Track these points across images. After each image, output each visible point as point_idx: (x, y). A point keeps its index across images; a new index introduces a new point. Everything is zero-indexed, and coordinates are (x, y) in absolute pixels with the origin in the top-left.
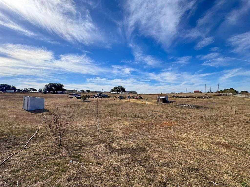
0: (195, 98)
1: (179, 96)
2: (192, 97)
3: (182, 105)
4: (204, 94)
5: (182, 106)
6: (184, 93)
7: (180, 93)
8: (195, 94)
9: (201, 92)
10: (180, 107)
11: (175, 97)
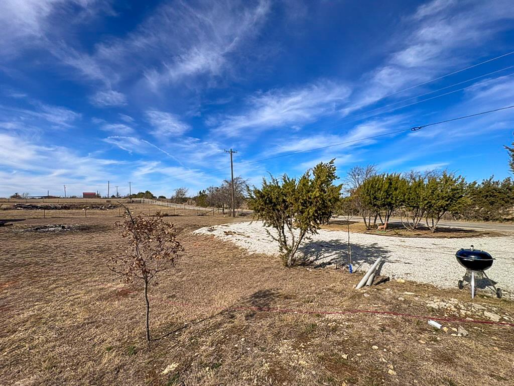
0: (84, 208)
1: (39, 205)
2: (78, 207)
3: (46, 227)
4: (105, 200)
5: (44, 231)
6: (59, 198)
7: (46, 197)
8: (85, 200)
9: (98, 197)
10: (37, 233)
11: (25, 208)
